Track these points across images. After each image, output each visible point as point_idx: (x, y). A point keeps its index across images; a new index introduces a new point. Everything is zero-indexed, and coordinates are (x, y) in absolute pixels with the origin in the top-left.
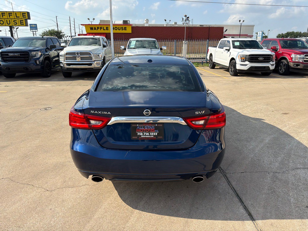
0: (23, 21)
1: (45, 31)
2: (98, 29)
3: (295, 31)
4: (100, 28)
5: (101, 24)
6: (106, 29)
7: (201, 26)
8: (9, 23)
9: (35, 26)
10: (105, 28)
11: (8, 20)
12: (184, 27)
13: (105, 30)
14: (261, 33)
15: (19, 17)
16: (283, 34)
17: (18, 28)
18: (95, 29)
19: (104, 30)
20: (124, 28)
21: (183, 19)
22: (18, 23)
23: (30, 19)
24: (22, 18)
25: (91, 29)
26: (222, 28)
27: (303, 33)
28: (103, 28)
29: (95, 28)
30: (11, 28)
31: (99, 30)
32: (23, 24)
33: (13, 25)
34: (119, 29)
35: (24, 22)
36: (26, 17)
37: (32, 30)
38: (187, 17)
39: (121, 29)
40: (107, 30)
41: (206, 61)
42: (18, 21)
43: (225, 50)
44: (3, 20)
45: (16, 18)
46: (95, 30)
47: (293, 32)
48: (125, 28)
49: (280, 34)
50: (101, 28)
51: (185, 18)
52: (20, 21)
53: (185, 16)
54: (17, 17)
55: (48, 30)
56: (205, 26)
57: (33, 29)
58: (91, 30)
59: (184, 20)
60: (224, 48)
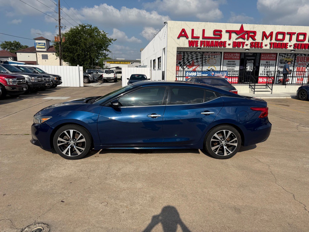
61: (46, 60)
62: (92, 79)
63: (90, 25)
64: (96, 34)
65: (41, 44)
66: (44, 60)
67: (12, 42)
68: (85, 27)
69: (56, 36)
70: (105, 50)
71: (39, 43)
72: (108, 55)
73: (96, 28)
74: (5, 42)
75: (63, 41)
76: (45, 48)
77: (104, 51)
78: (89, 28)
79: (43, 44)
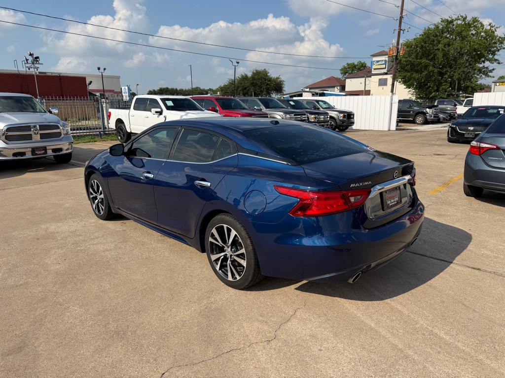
3: (170, 87)
7: (42, 73)
12: (31, 76)
14: (127, 88)
16: (154, 90)
21: (27, 60)
26: (84, 79)
27: (180, 90)
38: (34, 57)
41: (104, 132)
43: (155, 113)
47: (167, 88)
49: (151, 90)
51: (30, 59)
53: (31, 55)
56: (48, 74)
59: (29, 61)
60: (152, 110)
61: (384, 87)
62: (432, 118)
63: (464, 16)
64: (474, 32)
65: (380, 63)
66: (381, 87)
67: (356, 63)
68: (452, 21)
69: (391, 46)
70: (490, 60)
71: (378, 62)
72: (493, 69)
73: (475, 20)
74: (348, 64)
75: (401, 53)
76: (385, 68)
77: (487, 64)
78: (459, 22)
79: (383, 62)
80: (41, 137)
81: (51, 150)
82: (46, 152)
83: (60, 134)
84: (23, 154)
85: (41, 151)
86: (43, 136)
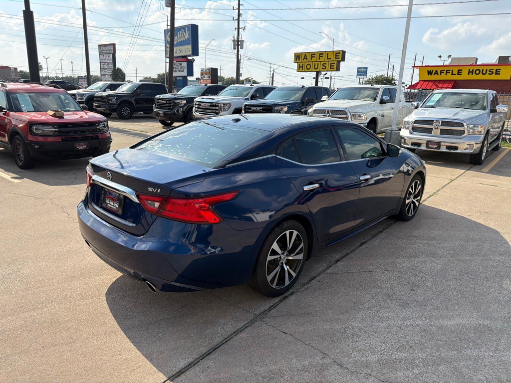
0: (334, 63)
1: (371, 78)
2: (441, 73)
4: (445, 72)
5: (452, 65)
6: (458, 72)
8: (316, 67)
9: (365, 70)
10: (455, 72)
11: (316, 63)
13: (455, 74)
15: (330, 59)
17: (326, 73)
18: (436, 73)
19: (452, 74)
20: (494, 71)
22: (327, 67)
23: (344, 61)
24: (334, 60)
25: (430, 73)
28: (451, 72)
29: (436, 71)
30: (318, 74)
31: (443, 75)
32: (334, 68)
33: (321, 70)
34: (484, 72)
35: (335, 65)
36: (339, 58)
37: (359, 77)
39: (488, 72)
40: (458, 74)
42: (328, 65)
44: (311, 63)
45: (326, 60)
46: (436, 75)
48: (497, 70)
50: (447, 72)
52: (331, 64)
54: (328, 59)
55: (375, 76)
57: (360, 75)
58: (428, 75)
80: (440, 132)
81: (445, 147)
82: (439, 147)
83: (463, 132)
84: (419, 145)
85: (434, 145)
86: (443, 132)
